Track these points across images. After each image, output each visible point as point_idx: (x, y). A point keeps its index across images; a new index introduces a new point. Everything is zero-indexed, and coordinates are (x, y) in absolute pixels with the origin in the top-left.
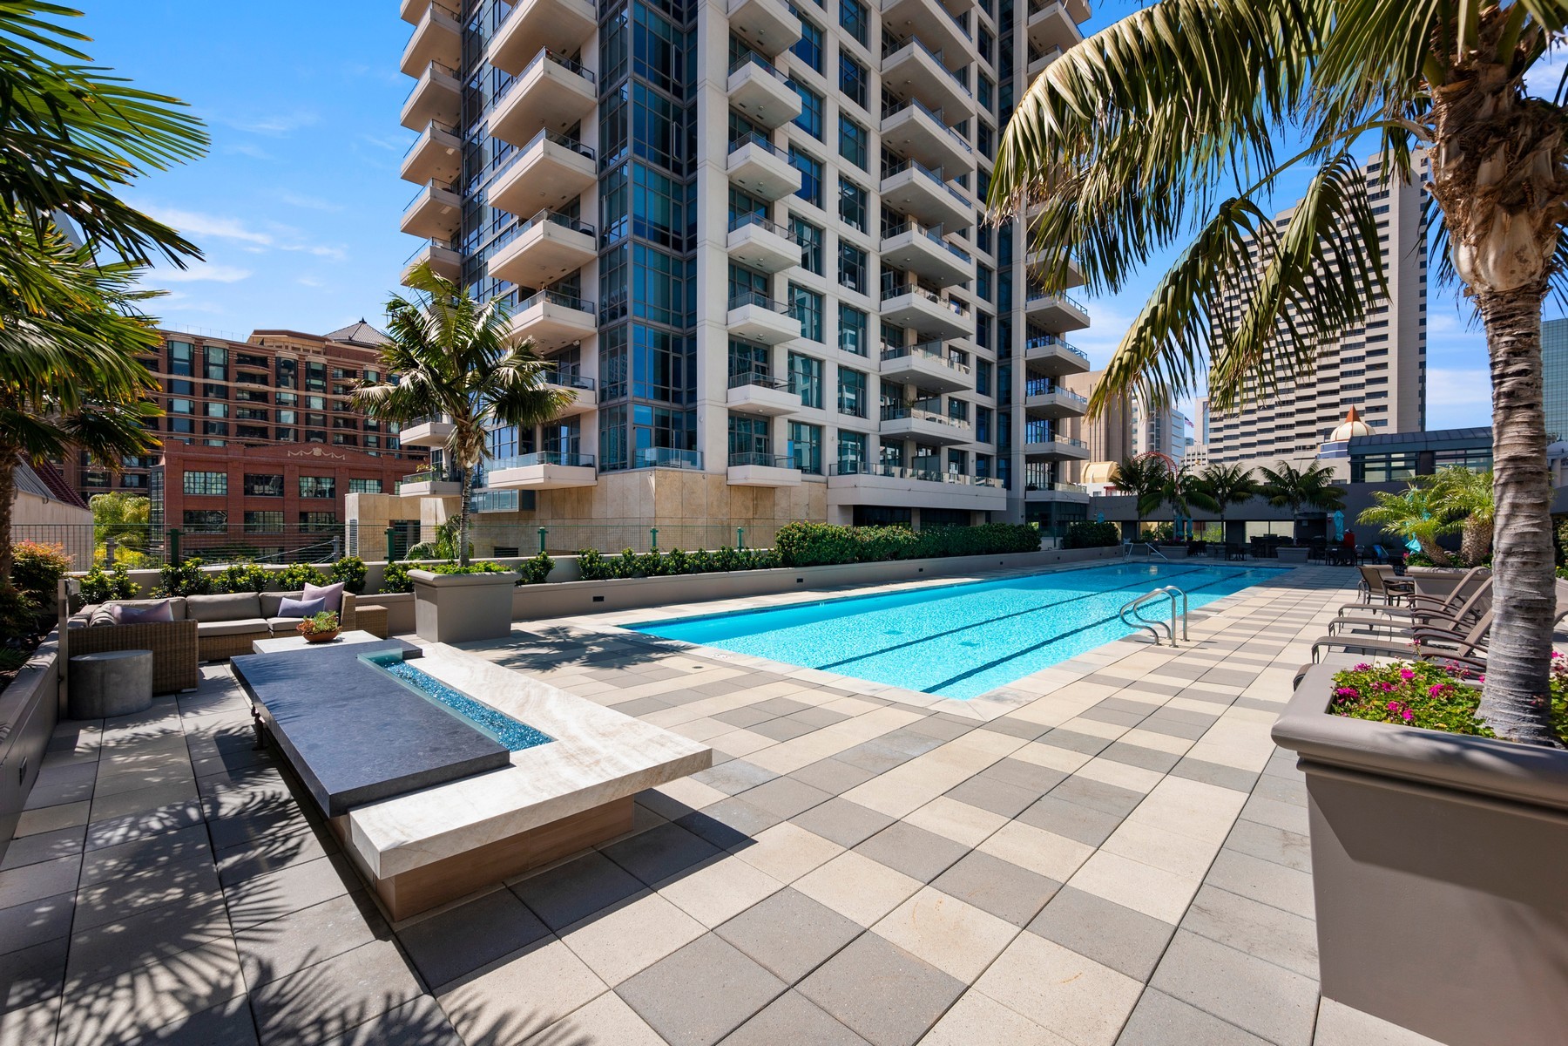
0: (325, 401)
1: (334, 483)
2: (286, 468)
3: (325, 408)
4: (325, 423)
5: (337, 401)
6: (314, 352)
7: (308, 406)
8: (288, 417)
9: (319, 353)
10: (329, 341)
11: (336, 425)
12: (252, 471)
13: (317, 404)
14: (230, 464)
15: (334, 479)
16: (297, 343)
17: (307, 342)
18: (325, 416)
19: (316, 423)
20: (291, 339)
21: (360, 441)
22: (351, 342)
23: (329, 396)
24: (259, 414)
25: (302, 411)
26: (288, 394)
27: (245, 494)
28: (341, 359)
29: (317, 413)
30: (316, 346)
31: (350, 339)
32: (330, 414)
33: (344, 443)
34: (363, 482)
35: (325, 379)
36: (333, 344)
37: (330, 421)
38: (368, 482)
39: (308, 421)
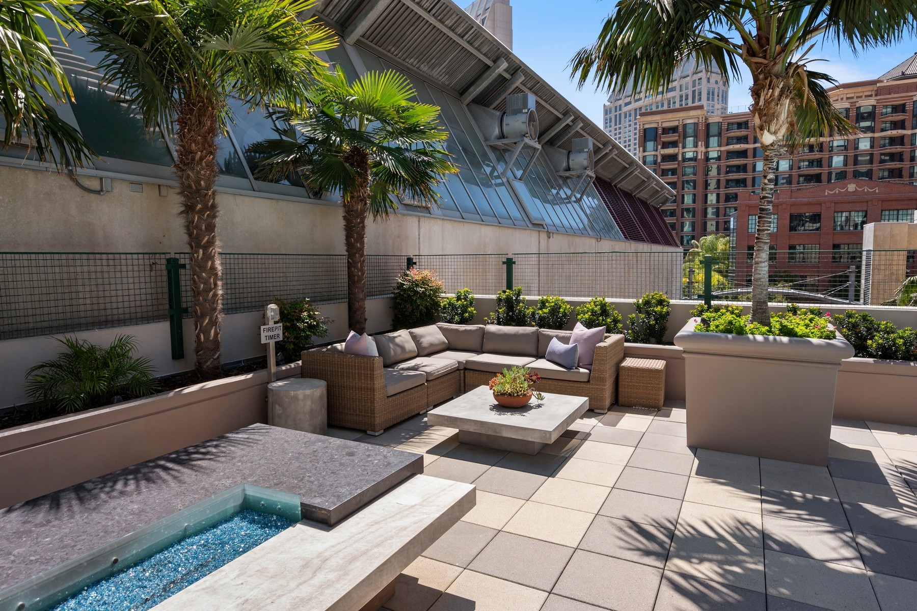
0: (873, 140)
1: (865, 216)
2: (823, 205)
3: (872, 147)
4: (871, 162)
5: (884, 138)
6: (866, 96)
7: (857, 148)
8: (838, 161)
9: (871, 96)
10: (882, 81)
11: (882, 161)
12: (796, 211)
13: (864, 145)
14: (780, 207)
15: (866, 211)
16: (850, 92)
17: (860, 89)
18: (872, 155)
19: (863, 162)
20: (846, 91)
21: (905, 173)
22: (904, 76)
23: (876, 135)
24: (815, 163)
25: (851, 153)
26: (838, 141)
27: (791, 230)
28: (893, 95)
29: (864, 153)
30: (867, 90)
31: (903, 73)
32: (876, 152)
33: (889, 177)
34: (895, 212)
35: (874, 120)
36: (885, 84)
37: (876, 159)
38: (901, 212)
39: (856, 162)
